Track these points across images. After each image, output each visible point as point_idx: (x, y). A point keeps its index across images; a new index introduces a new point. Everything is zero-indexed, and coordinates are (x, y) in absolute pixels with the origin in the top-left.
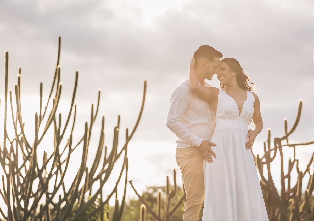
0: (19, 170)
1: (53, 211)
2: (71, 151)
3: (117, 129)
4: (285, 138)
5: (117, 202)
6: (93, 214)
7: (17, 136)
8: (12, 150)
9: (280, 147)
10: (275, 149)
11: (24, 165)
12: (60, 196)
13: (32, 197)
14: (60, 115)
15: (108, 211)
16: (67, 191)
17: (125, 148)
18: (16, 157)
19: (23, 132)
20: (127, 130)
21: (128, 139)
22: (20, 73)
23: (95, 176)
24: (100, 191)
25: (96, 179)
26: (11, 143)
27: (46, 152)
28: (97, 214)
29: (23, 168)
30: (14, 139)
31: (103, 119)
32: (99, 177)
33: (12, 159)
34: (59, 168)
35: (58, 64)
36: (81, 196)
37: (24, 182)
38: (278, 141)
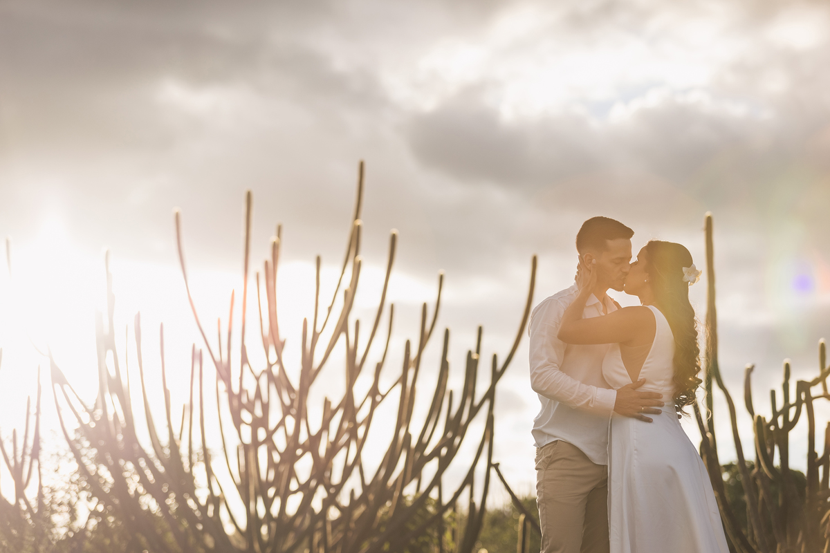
0: (270, 435)
1: (336, 523)
2: (374, 405)
3: (474, 356)
4: (822, 379)
5: (472, 505)
6: (422, 532)
7: (270, 366)
8: (258, 394)
9: (809, 400)
10: (798, 404)
11: (282, 423)
12: (352, 493)
13: (295, 492)
14: (357, 323)
15: (454, 525)
16: (368, 480)
17: (490, 395)
18: (265, 408)
19: (279, 361)
20: (495, 357)
21: (497, 375)
22: (279, 235)
23: (428, 451)
24: (437, 481)
25: (430, 458)
26: (257, 379)
27: (329, 399)
28: (429, 531)
29: (281, 430)
30: (263, 371)
31: (447, 333)
32: (436, 452)
33: (259, 412)
34: (353, 433)
35: (357, 217)
36: (396, 494)
37: (282, 461)
38: (803, 386)
